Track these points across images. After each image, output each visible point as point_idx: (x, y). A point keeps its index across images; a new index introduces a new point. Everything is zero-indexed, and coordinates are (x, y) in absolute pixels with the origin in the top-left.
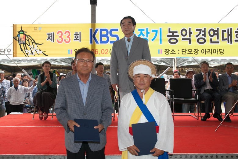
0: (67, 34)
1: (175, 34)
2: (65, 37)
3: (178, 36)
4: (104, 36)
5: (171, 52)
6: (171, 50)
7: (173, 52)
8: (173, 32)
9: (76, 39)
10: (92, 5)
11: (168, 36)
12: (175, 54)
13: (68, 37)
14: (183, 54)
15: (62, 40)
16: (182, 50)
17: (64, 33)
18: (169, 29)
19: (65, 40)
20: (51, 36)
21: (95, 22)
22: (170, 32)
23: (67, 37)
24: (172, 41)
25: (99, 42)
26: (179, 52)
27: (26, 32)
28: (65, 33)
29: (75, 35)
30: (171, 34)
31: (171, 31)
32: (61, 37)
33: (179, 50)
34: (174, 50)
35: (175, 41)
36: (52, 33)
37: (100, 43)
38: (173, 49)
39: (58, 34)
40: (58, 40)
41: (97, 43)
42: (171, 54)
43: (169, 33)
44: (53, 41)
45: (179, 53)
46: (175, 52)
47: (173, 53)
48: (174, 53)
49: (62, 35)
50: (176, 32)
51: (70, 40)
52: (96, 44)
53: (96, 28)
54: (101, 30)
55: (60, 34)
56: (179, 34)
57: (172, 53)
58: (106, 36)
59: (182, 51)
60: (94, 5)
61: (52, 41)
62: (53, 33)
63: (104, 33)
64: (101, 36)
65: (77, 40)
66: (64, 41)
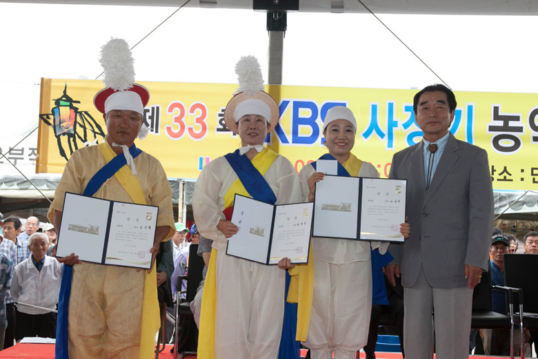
0: (198, 112)
1: (512, 124)
2: (190, 120)
3: (520, 129)
4: (305, 121)
5: (500, 174)
6: (499, 169)
7: (505, 174)
8: (507, 119)
9: (222, 127)
10: (274, 32)
11: (492, 129)
12: (512, 180)
13: (199, 120)
14: (534, 182)
15: (183, 127)
16: (533, 169)
17: (187, 110)
18: (496, 109)
19: (190, 130)
20: (151, 118)
21: (280, 81)
22: (497, 116)
23: (197, 122)
24: (503, 143)
25: (289, 137)
26: (522, 175)
27: (79, 102)
28: (192, 111)
29: (220, 115)
30: (500, 123)
31: (500, 113)
32: (178, 120)
33: (522, 171)
34: (508, 170)
35: (511, 143)
36: (153, 108)
37: (293, 142)
38: (505, 168)
39: (171, 110)
40: (169, 129)
41: (285, 141)
42: (498, 180)
43: (494, 119)
44: (157, 132)
45: (522, 179)
46: (510, 175)
47: (505, 179)
48: (508, 177)
49: (182, 114)
50: (517, 118)
51: (204, 128)
52: (281, 145)
53: (283, 99)
54: (297, 105)
55: (177, 111)
56: (524, 122)
57: (502, 177)
58: (311, 121)
59: (532, 174)
60: (279, 32)
61: (152, 131)
62: (158, 108)
63: (305, 113)
64: (297, 121)
65: (224, 129)
66: (186, 131)
